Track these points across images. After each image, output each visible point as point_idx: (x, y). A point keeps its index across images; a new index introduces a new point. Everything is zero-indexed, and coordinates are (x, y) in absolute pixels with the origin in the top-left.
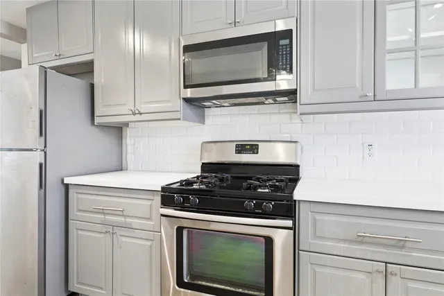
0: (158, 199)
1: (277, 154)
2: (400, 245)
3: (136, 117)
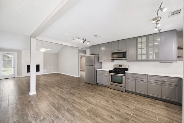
2: (137, 78)
3: (105, 61)
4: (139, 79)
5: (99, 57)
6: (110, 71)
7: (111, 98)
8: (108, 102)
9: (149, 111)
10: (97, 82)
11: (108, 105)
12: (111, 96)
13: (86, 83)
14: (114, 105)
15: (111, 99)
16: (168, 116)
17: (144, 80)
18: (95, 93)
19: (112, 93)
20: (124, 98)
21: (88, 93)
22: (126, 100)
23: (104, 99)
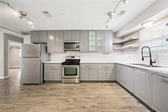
0: (61, 64)
1: (77, 58)
3: (56, 52)
4: (92, 68)
5: (47, 47)
6: (63, 64)
7: (68, 94)
8: (68, 101)
9: (105, 94)
10: (45, 79)
11: (70, 107)
12: (68, 92)
13: (24, 84)
14: (76, 103)
15: (69, 96)
16: (116, 93)
17: (95, 68)
18: (44, 96)
19: (68, 88)
20: (82, 89)
21: (31, 99)
22: (84, 91)
23: (61, 99)
